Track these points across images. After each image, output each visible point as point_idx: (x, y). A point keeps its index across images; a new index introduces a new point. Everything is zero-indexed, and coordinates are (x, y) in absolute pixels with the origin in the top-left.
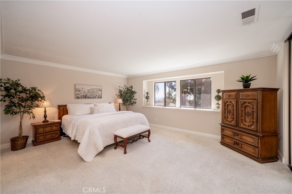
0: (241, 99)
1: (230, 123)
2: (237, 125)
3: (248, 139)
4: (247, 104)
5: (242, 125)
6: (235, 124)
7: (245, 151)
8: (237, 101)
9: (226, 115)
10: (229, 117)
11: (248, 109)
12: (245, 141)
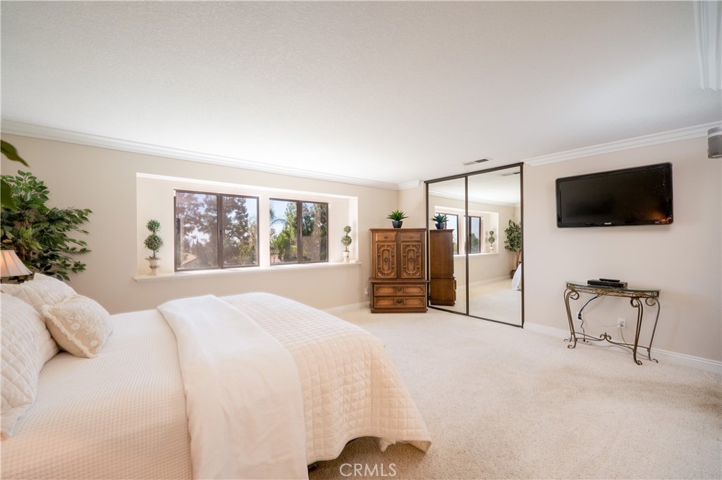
0: (403, 242)
1: (389, 277)
2: (398, 276)
3: (414, 290)
4: (411, 248)
5: (405, 275)
6: (395, 277)
7: (411, 306)
8: (397, 245)
9: (380, 266)
10: (386, 267)
11: (411, 254)
12: (412, 294)
